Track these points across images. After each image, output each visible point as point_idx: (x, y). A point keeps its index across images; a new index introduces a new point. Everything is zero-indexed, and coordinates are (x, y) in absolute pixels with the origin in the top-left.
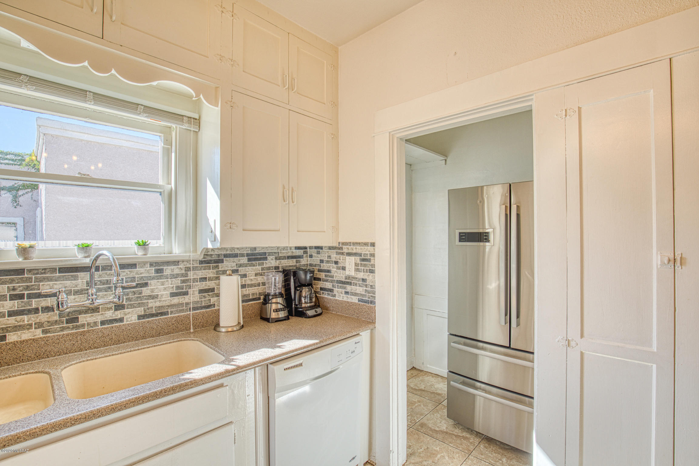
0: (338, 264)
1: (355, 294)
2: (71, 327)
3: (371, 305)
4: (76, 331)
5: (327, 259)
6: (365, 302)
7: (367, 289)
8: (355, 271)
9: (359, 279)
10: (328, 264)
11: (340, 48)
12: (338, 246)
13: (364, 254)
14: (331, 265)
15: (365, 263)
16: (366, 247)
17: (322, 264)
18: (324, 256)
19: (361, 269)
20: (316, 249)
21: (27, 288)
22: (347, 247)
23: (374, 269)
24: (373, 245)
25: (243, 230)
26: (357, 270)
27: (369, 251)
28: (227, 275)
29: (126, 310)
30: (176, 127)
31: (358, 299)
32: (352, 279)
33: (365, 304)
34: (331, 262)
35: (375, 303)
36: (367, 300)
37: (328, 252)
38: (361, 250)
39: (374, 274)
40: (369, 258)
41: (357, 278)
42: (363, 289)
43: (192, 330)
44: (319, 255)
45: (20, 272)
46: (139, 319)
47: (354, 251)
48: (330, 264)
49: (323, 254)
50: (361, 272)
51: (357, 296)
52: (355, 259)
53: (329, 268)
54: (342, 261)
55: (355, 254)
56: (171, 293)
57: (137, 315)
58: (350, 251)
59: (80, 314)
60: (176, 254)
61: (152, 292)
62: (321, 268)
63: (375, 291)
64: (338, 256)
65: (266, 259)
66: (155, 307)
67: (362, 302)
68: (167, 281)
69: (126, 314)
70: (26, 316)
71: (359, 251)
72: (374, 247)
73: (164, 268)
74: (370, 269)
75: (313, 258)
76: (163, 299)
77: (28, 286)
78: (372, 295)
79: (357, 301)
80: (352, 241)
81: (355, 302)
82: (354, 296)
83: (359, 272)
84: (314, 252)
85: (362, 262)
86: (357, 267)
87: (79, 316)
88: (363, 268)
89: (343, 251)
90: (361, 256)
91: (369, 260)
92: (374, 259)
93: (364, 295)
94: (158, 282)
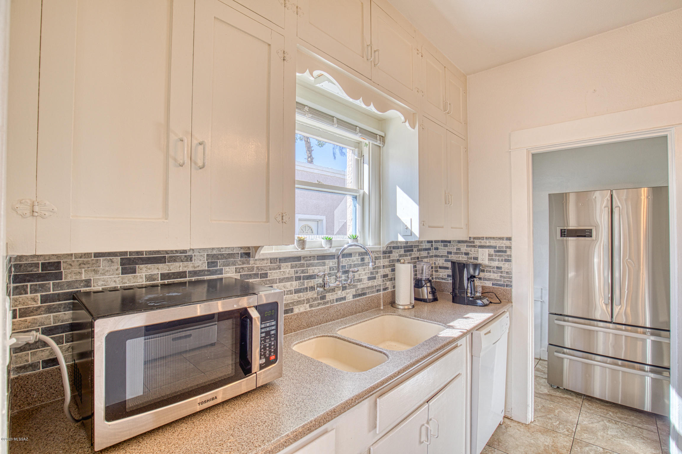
0: (469, 255)
1: (489, 280)
2: (323, 303)
3: (507, 288)
4: (324, 306)
5: (455, 251)
6: (500, 286)
7: (502, 275)
8: (488, 260)
9: (494, 267)
10: (456, 255)
11: (468, 77)
12: (469, 240)
13: (499, 247)
14: (461, 256)
15: (500, 254)
16: (501, 241)
17: (449, 255)
18: (452, 249)
19: (496, 259)
20: (443, 243)
21: (303, 272)
22: (480, 241)
23: (510, 258)
24: (509, 239)
25: (429, 227)
26: (490, 260)
27: (505, 244)
28: (401, 263)
29: (347, 290)
30: (369, 143)
31: (492, 283)
32: (485, 267)
33: (500, 287)
34: (461, 254)
35: (511, 286)
36: (502, 284)
37: (457, 245)
38: (496, 244)
39: (510, 263)
40: (504, 249)
41: (490, 266)
42: (498, 275)
43: (382, 308)
44: (446, 247)
45: (298, 258)
46: (353, 298)
47: (488, 244)
48: (459, 255)
49: (451, 246)
50: (496, 261)
51: (491, 281)
52: (488, 250)
53: (458, 258)
54: (473, 252)
55: (489, 247)
56: (368, 278)
57: (352, 295)
58: (482, 244)
59: (326, 293)
60: (369, 246)
61: (359, 276)
62: (449, 259)
63: (512, 277)
64: (469, 249)
65: (412, 251)
66: (361, 288)
67: (497, 286)
68: (366, 268)
69: (347, 294)
70: (302, 294)
71: (494, 244)
72: (510, 241)
73: (365, 257)
74: (506, 259)
75: (439, 251)
76: (365, 282)
77: (303, 270)
78: (508, 280)
79: (491, 285)
80: (485, 236)
81: (489, 286)
82: (487, 281)
83: (494, 261)
84: (440, 246)
85: (497, 253)
86: (491, 258)
87: (326, 294)
88: (497, 258)
89: (475, 244)
90: (496, 248)
91: (505, 252)
92: (511, 251)
93: (498, 280)
94: (362, 268)
